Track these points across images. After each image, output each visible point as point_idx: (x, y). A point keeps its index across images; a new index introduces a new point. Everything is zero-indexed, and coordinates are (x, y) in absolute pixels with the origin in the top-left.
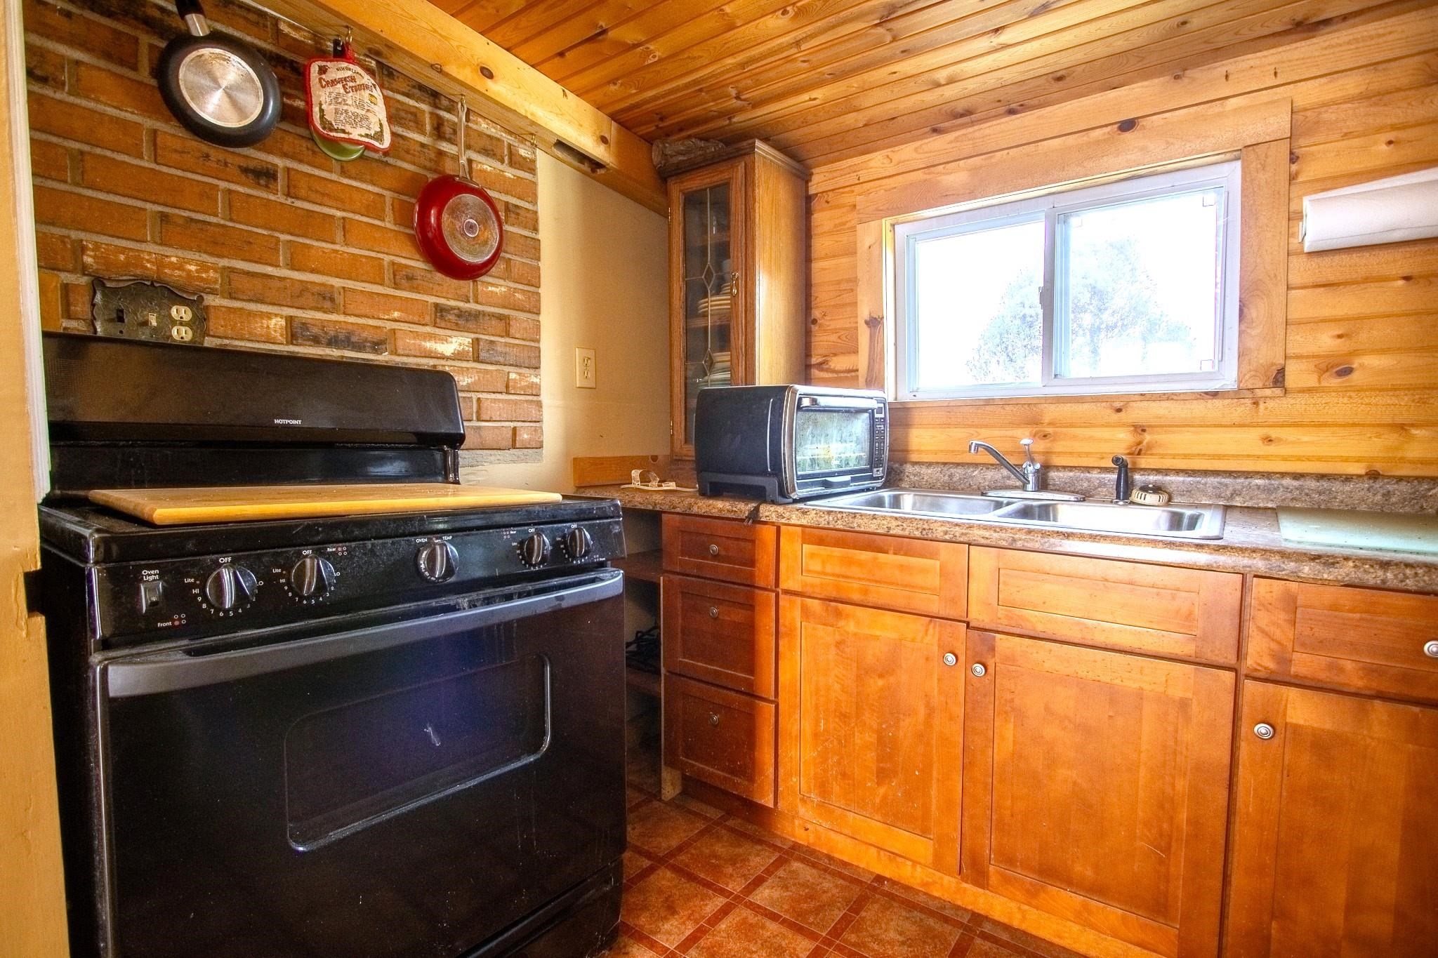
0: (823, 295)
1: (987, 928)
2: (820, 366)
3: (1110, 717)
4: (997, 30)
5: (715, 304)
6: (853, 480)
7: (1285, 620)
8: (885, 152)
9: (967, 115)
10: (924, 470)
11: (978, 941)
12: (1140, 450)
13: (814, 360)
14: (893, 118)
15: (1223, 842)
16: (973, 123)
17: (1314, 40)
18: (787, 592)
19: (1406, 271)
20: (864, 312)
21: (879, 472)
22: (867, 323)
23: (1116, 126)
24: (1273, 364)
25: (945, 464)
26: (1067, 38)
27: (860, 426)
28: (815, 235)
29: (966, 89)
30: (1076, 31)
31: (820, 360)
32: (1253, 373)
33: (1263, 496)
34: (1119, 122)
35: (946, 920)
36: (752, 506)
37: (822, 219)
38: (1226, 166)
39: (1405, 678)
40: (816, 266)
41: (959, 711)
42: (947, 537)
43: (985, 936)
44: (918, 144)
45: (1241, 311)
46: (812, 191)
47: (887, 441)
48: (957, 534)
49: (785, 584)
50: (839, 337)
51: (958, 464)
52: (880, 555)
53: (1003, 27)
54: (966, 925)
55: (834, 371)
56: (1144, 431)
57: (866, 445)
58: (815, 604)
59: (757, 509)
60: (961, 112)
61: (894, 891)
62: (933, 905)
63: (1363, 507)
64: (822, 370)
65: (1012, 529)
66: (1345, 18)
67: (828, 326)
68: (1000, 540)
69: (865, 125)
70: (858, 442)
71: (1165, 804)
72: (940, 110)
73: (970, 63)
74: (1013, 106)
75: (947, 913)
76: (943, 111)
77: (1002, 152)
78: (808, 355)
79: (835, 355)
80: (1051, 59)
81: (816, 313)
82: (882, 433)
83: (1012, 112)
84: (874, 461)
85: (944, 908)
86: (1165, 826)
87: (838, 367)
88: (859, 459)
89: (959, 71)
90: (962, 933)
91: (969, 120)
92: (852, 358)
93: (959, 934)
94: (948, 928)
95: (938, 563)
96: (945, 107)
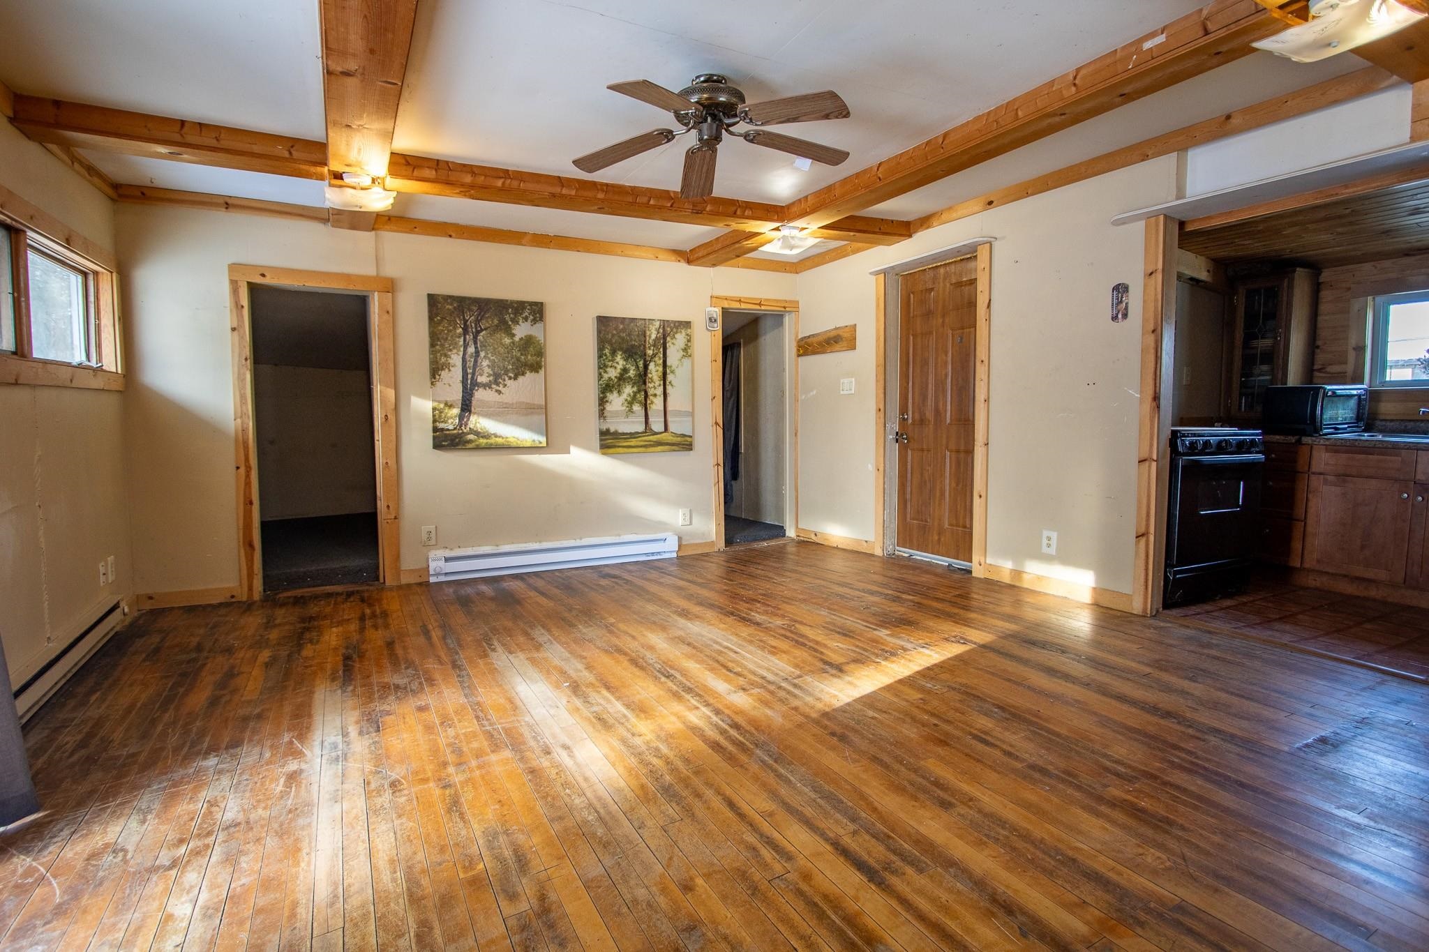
0: (1324, 333)
2: (1319, 370)
5: (1264, 343)
6: (1349, 427)
8: (1372, 263)
10: (1388, 424)
13: (1316, 367)
18: (1314, 473)
20: (1353, 342)
21: (1361, 424)
22: (1354, 349)
25: (1402, 420)
27: (1353, 403)
31: (1320, 367)
36: (1297, 437)
37: (1326, 295)
40: (1320, 318)
42: (1403, 448)
44: (1395, 260)
46: (1321, 281)
47: (1367, 409)
48: (1412, 446)
49: (1314, 469)
50: (1334, 355)
51: (1410, 421)
52: (1370, 456)
55: (1328, 373)
57: (1355, 411)
58: (1330, 478)
59: (1300, 439)
64: (1321, 372)
67: (1327, 349)
70: (1351, 409)
78: (1313, 364)
79: (1331, 364)
81: (1319, 343)
82: (1364, 406)
84: (1359, 418)
87: (1332, 371)
88: (1351, 418)
92: (1344, 366)
95: (1400, 459)
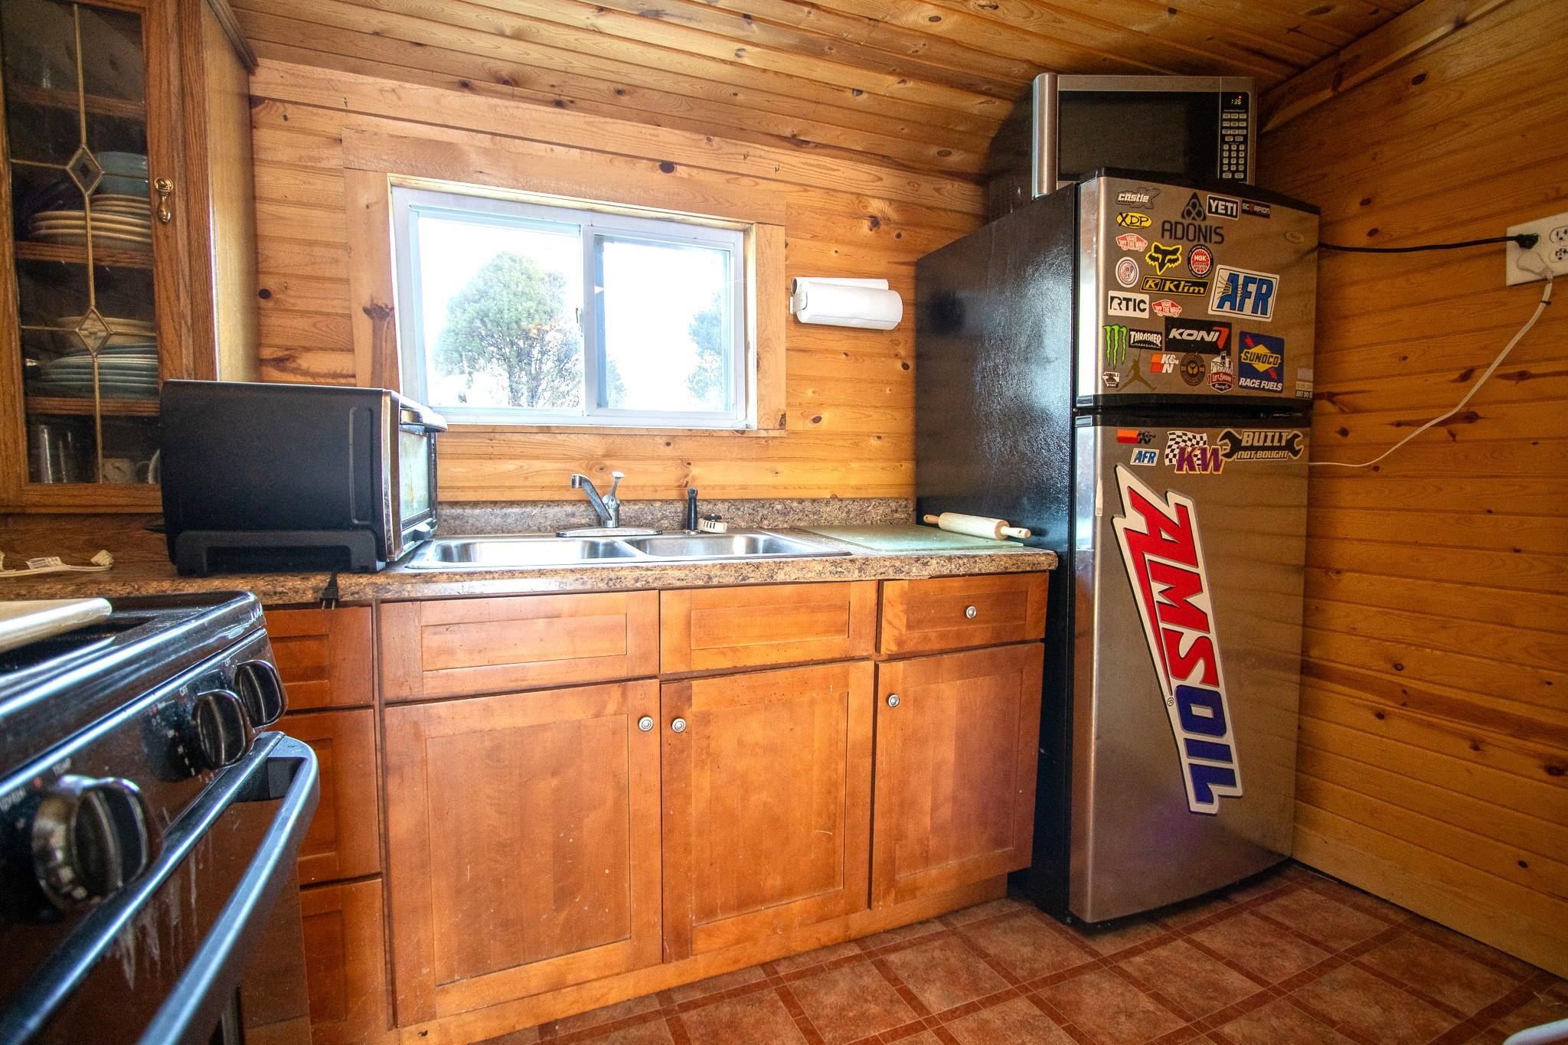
0: (280, 257)
1: (679, 999)
2: (279, 363)
3: (791, 729)
4: (601, 9)
7: (902, 611)
8: (389, 83)
9: (511, 85)
11: (684, 1016)
12: (687, 482)
13: (268, 352)
14: (420, 45)
15: (869, 800)
16: (513, 97)
17: (797, 154)
19: (845, 349)
20: (360, 295)
21: (434, 516)
22: (367, 311)
23: (659, 163)
24: (779, 410)
26: (653, 57)
27: (423, 456)
28: (261, 161)
29: (528, 54)
30: (663, 54)
31: (278, 353)
32: (767, 416)
33: (781, 519)
34: (661, 161)
35: (643, 1019)
36: (323, 580)
38: (733, 234)
39: (959, 635)
41: (654, 779)
42: (639, 585)
43: (686, 1007)
45: (758, 362)
46: (257, 91)
48: (650, 580)
50: (314, 325)
53: (609, 10)
54: (663, 1010)
55: (306, 373)
56: (689, 464)
60: (506, 77)
61: (572, 1031)
62: (619, 1015)
63: (836, 523)
64: (284, 370)
65: (706, 566)
66: (818, 145)
67: (294, 305)
68: (696, 579)
69: (376, 34)
70: (423, 475)
71: (831, 788)
72: (483, 63)
73: (552, 28)
74: (564, 98)
75: (638, 1011)
76: (486, 67)
77: (547, 145)
78: (259, 342)
79: (308, 349)
80: (624, 68)
81: (268, 281)
83: (559, 104)
85: (630, 1010)
86: (832, 807)
87: (314, 368)
88: (425, 500)
89: (534, 30)
90: (667, 1021)
91: (510, 91)
92: (345, 357)
93: (665, 1023)
94: (652, 1026)
96: (492, 63)
